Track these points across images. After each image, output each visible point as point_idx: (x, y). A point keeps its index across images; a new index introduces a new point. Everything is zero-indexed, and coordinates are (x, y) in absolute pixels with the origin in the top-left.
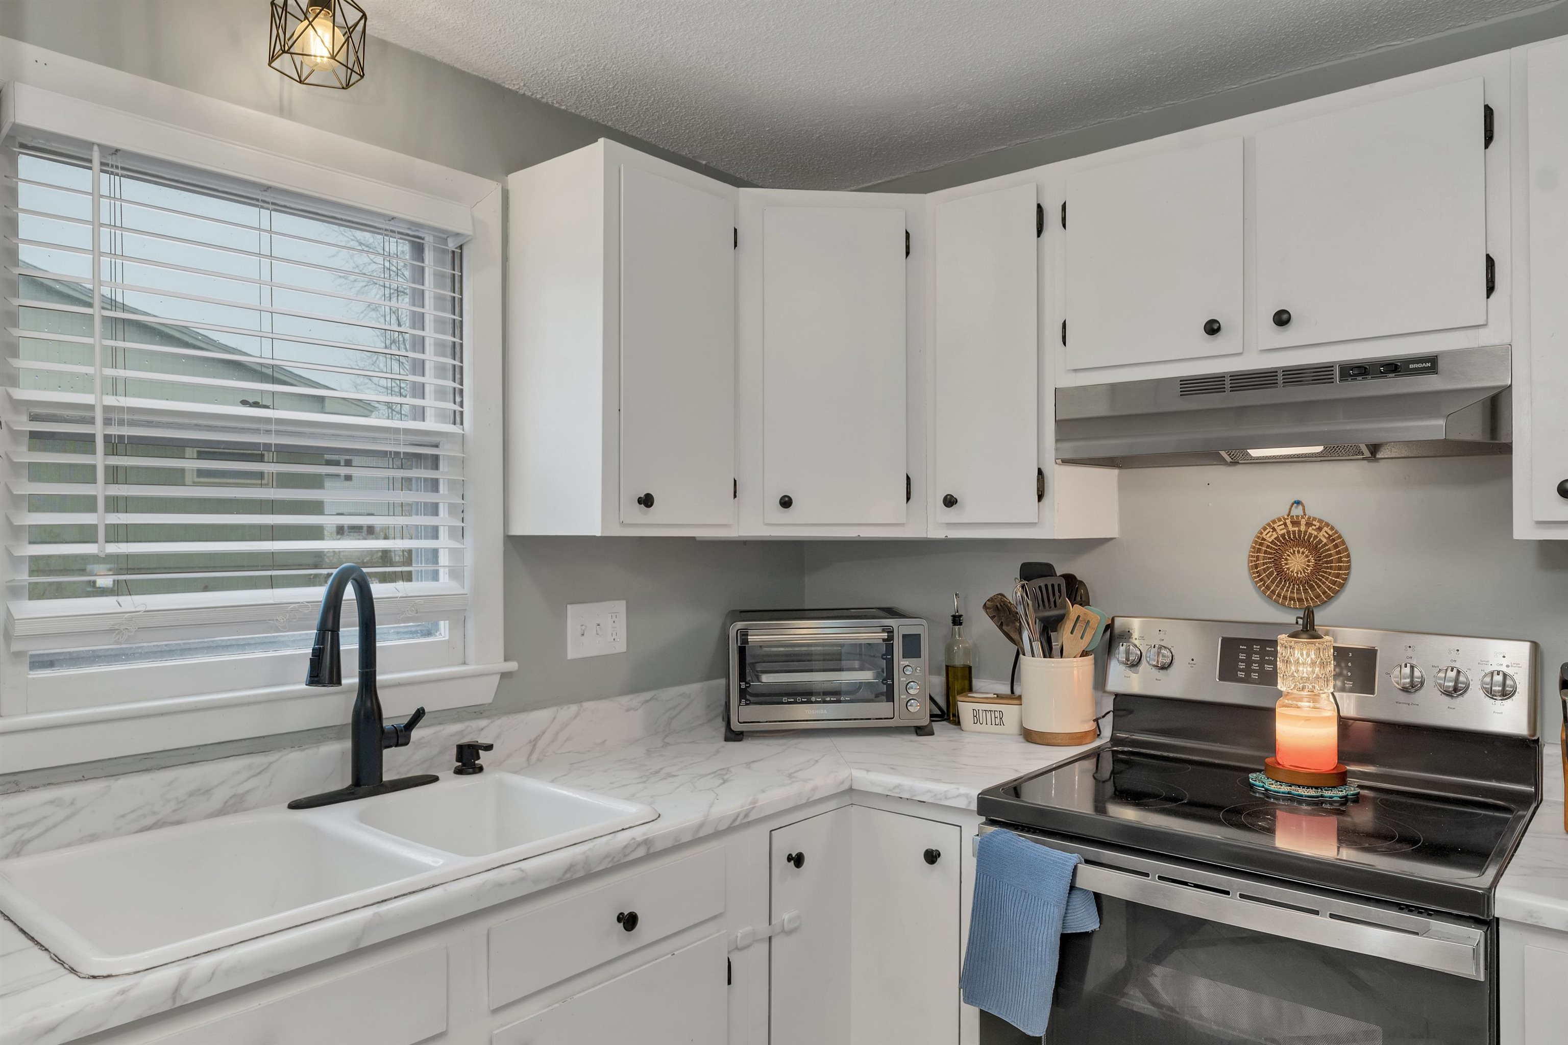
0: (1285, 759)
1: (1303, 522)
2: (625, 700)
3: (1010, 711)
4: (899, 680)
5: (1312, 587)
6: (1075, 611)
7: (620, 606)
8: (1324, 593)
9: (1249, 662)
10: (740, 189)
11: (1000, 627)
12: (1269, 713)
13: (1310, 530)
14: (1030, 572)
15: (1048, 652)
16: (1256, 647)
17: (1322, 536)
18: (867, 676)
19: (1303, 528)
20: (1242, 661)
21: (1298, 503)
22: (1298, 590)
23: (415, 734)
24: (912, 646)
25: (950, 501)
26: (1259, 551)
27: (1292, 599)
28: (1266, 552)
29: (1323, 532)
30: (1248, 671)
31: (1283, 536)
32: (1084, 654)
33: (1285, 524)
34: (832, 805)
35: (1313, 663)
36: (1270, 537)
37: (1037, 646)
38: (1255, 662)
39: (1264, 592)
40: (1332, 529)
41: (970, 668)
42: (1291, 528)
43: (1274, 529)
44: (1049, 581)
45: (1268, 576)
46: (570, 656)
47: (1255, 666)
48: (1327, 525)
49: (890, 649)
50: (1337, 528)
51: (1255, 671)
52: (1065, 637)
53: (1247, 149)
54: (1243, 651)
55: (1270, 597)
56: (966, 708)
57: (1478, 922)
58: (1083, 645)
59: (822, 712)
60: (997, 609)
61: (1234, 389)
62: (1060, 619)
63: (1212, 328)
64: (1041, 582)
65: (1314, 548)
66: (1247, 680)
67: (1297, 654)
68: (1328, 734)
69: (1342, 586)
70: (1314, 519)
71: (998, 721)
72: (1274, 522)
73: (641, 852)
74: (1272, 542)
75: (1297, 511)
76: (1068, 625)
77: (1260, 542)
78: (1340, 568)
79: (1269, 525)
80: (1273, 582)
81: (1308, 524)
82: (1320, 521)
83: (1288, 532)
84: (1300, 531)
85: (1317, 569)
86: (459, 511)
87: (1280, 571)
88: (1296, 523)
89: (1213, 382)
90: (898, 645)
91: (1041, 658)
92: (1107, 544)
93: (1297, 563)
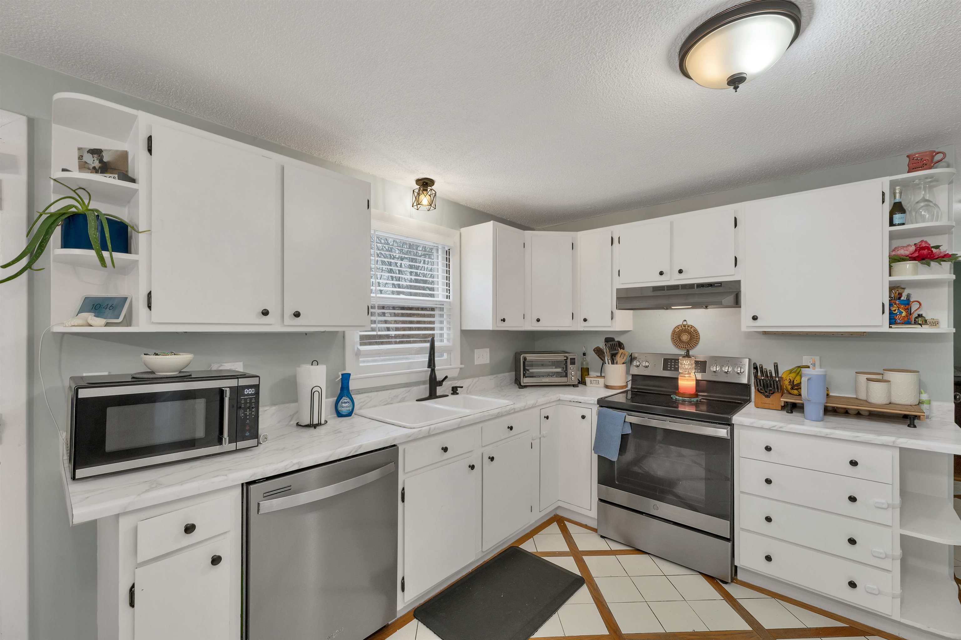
0: (681, 391)
1: (687, 326)
2: (490, 377)
3: (601, 380)
4: (569, 371)
5: (689, 344)
6: (621, 351)
7: (488, 350)
8: (693, 346)
9: (671, 365)
10: (525, 231)
11: (598, 356)
12: (676, 379)
13: (689, 328)
14: (608, 340)
15: (613, 363)
16: (673, 361)
17: (692, 330)
18: (559, 370)
19: (687, 328)
20: (669, 365)
21: (685, 321)
22: (685, 345)
24: (573, 362)
25: (585, 320)
26: (674, 334)
27: (683, 347)
28: (676, 334)
29: (692, 329)
30: (671, 367)
31: (681, 330)
32: (623, 363)
33: (682, 326)
34: (555, 404)
35: (689, 364)
36: (677, 330)
37: (610, 361)
38: (673, 365)
39: (675, 346)
40: (695, 328)
41: (588, 368)
43: (678, 328)
44: (613, 343)
45: (677, 341)
46: (476, 364)
47: (673, 366)
48: (693, 327)
49: (566, 362)
50: (696, 328)
51: (673, 368)
52: (618, 358)
54: (669, 362)
55: (677, 347)
56: (588, 380)
57: (729, 425)
58: (623, 361)
59: (547, 380)
60: (598, 350)
61: (667, 290)
62: (617, 354)
63: (661, 273)
64: (611, 343)
65: (690, 333)
66: (670, 370)
67: (685, 362)
68: (693, 383)
69: (697, 344)
70: (690, 325)
71: (597, 383)
72: (678, 326)
74: (678, 332)
75: (685, 323)
76: (619, 355)
77: (674, 332)
78: (697, 339)
79: (677, 327)
80: (678, 343)
82: (691, 326)
83: (682, 329)
84: (686, 329)
85: (691, 339)
86: (449, 323)
87: (680, 340)
88: (685, 326)
89: (661, 288)
90: (569, 361)
91: (611, 365)
92: (630, 332)
93: (685, 337)
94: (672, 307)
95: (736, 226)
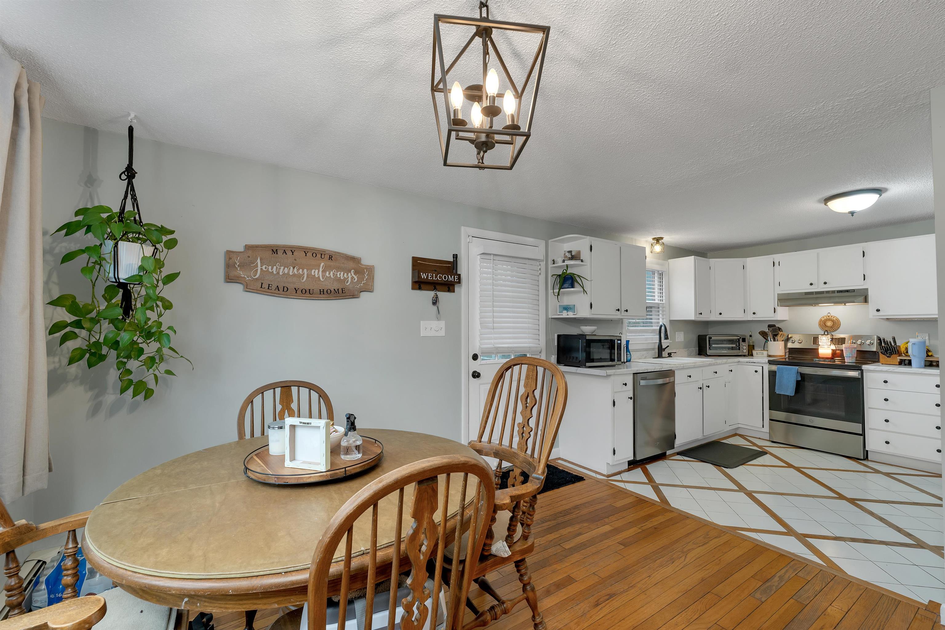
0: (821, 356)
2: (685, 349)
3: (765, 353)
4: (741, 346)
5: (831, 328)
6: (780, 333)
7: (683, 333)
8: (834, 329)
10: (710, 259)
11: (763, 337)
14: (769, 326)
15: (774, 340)
17: (834, 319)
18: (734, 346)
21: (829, 313)
22: (828, 328)
23: (666, 350)
24: (744, 340)
25: (754, 313)
26: (821, 322)
27: (828, 330)
31: (826, 319)
32: (782, 341)
33: (826, 317)
34: (736, 364)
36: (823, 319)
37: (772, 340)
39: (822, 329)
41: (754, 345)
42: (828, 317)
44: (775, 328)
45: (822, 325)
46: (677, 341)
49: (739, 340)
50: (838, 317)
52: (778, 337)
53: (818, 254)
56: (754, 352)
57: (860, 370)
58: (783, 339)
59: (725, 352)
60: (762, 333)
61: (815, 294)
62: (778, 334)
63: (811, 284)
64: (773, 328)
65: (833, 321)
69: (839, 328)
71: (761, 354)
72: (824, 317)
73: (716, 364)
75: (829, 315)
77: (821, 320)
78: (838, 325)
80: (824, 327)
81: (831, 317)
82: (834, 316)
85: (833, 325)
86: (663, 315)
87: (825, 325)
89: (811, 293)
90: (741, 340)
91: (773, 342)
92: (786, 321)
93: (829, 324)
94: (819, 305)
95: (864, 256)
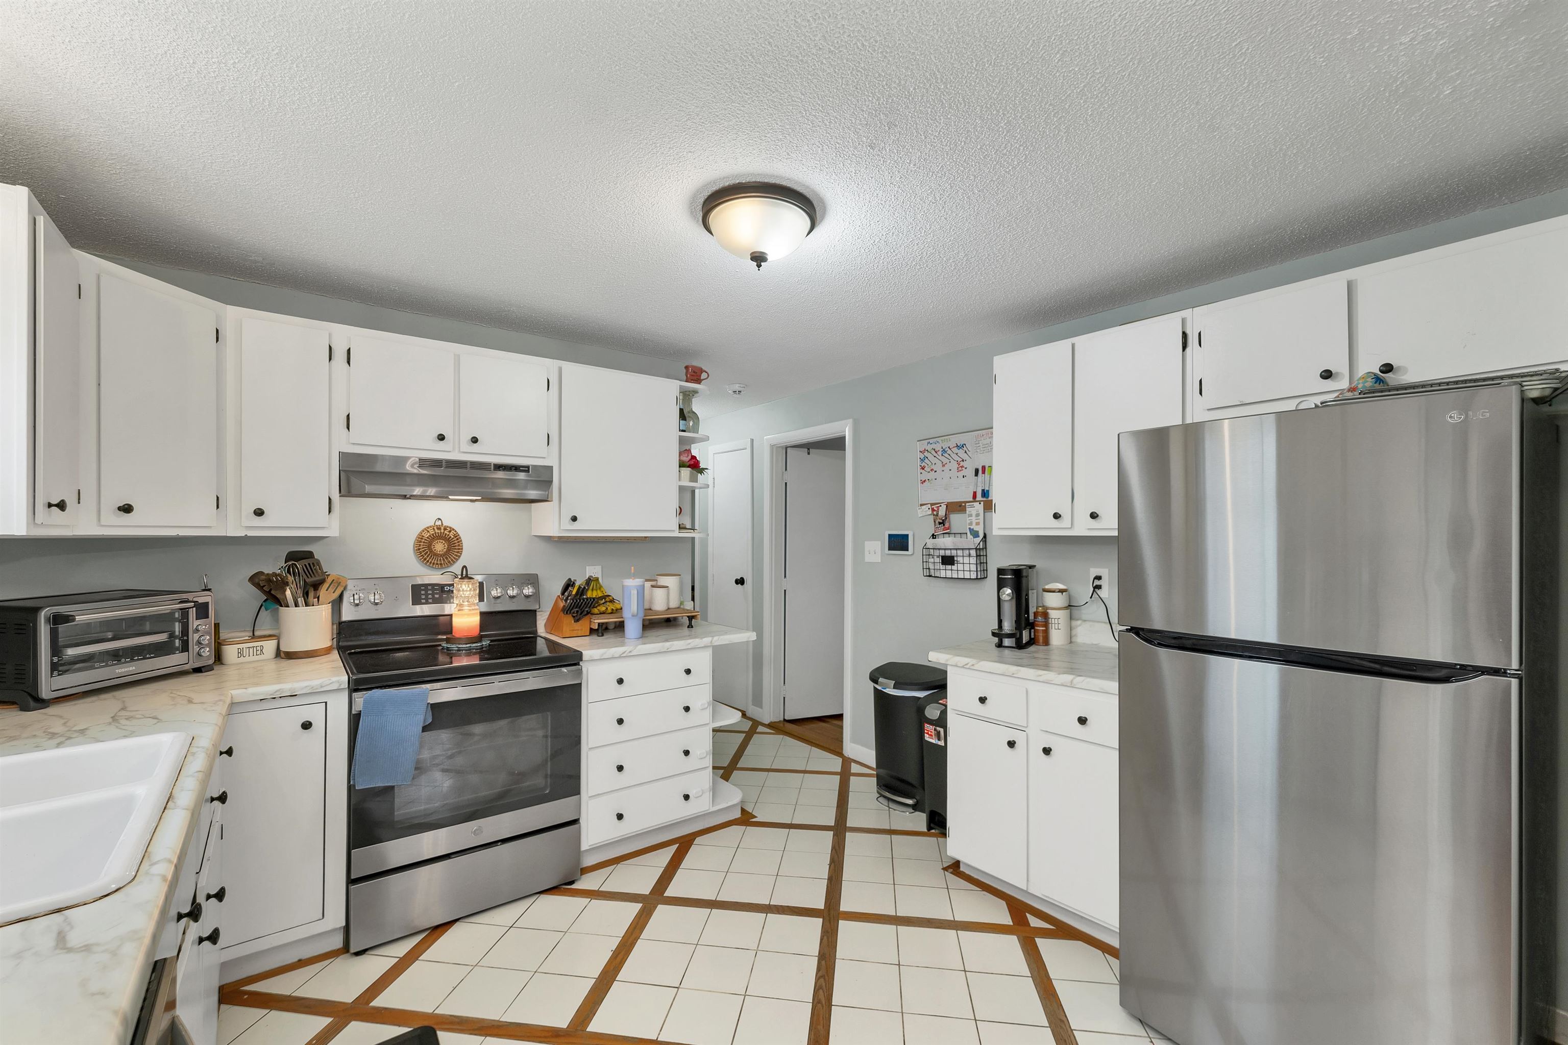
0: (456, 634)
1: (442, 528)
3: (269, 645)
4: (193, 637)
5: (446, 558)
6: (322, 578)
8: (452, 560)
9: (427, 595)
11: (265, 592)
13: (446, 532)
14: (293, 557)
15: (307, 605)
16: (430, 587)
17: (451, 535)
18: (163, 637)
19: (442, 531)
20: (423, 595)
21: (439, 519)
22: (440, 560)
24: (202, 612)
25: (259, 513)
26: (420, 542)
27: (437, 564)
28: (424, 542)
29: (451, 533)
30: (427, 599)
31: (433, 534)
32: (326, 601)
33: (434, 529)
35: (470, 590)
36: (426, 535)
37: (301, 601)
38: (430, 594)
39: (423, 562)
40: (456, 531)
41: (218, 624)
42: (437, 531)
43: (428, 531)
44: (310, 561)
45: (425, 554)
47: (430, 596)
48: (453, 529)
49: (186, 614)
50: (457, 531)
51: (430, 599)
52: (323, 593)
54: (423, 590)
55: (426, 564)
56: (231, 654)
59: (131, 669)
60: (262, 580)
61: (447, 467)
62: (319, 583)
63: (441, 438)
64: (306, 562)
65: (447, 539)
66: (427, 603)
67: (464, 587)
68: (475, 620)
69: (459, 557)
70: (448, 527)
71: (259, 652)
72: (428, 528)
74: (427, 538)
75: (439, 523)
76: (326, 586)
77: (420, 538)
78: (459, 549)
79: (425, 529)
80: (428, 556)
81: (445, 529)
82: (450, 528)
83: (435, 533)
84: (441, 533)
85: (449, 550)
87: (431, 551)
88: (439, 529)
89: (437, 463)
90: (193, 613)
91: (302, 609)
92: (325, 540)
93: (439, 547)
94: (450, 497)
